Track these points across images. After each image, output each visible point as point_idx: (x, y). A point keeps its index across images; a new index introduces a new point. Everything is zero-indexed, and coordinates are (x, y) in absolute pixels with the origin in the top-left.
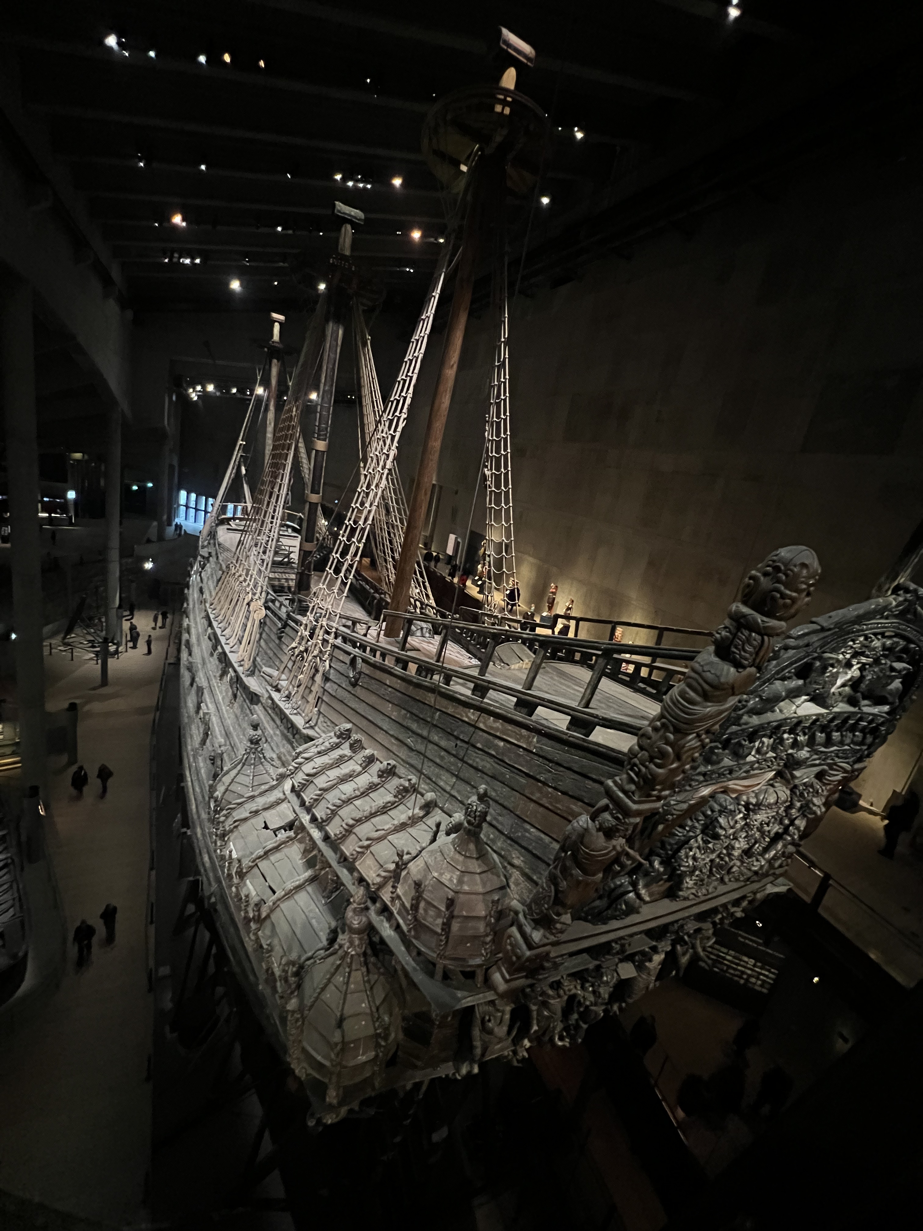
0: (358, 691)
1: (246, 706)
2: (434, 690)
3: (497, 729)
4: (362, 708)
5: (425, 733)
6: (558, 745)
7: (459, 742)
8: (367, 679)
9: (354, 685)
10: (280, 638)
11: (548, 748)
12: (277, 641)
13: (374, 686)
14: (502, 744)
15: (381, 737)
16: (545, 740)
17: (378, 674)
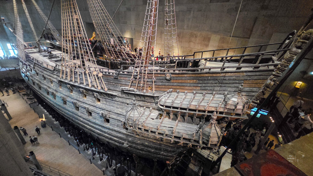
0: (172, 81)
1: (108, 100)
2: (206, 73)
3: (232, 75)
4: (175, 84)
5: (205, 82)
6: (252, 73)
7: (219, 81)
8: (175, 78)
9: (169, 80)
10: (117, 79)
11: (249, 74)
12: (116, 80)
13: (180, 78)
14: (234, 77)
15: (187, 88)
16: (248, 73)
17: (180, 75)
